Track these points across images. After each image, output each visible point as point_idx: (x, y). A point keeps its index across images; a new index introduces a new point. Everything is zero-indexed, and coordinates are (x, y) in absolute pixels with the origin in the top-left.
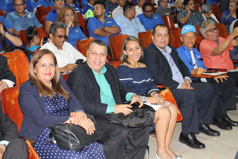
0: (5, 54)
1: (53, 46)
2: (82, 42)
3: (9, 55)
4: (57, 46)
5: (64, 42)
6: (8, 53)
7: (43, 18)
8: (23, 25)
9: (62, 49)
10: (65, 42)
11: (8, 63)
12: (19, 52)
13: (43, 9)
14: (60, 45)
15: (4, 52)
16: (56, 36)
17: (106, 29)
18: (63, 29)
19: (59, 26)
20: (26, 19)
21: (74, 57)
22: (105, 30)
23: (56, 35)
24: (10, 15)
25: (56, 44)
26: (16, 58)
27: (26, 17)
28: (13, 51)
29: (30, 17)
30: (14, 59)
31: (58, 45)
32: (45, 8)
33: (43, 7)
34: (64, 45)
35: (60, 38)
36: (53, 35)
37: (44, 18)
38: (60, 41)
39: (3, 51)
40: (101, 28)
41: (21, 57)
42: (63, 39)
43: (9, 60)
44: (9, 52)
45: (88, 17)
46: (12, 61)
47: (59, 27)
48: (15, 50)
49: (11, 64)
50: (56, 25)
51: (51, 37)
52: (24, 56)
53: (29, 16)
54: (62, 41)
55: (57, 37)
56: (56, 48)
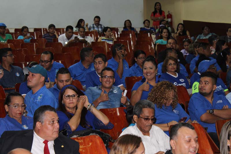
0: (77, 139)
1: (137, 131)
3: (82, 140)
5: (151, 126)
6: (81, 138)
10: (153, 126)
11: (80, 150)
12: (95, 137)
14: (147, 129)
15: (78, 136)
18: (150, 109)
20: (110, 95)
21: (165, 146)
22: (214, 114)
23: (142, 117)
26: (90, 144)
27: (112, 92)
28: (88, 135)
29: (116, 92)
30: (88, 146)
32: (136, 78)
33: (134, 78)
34: (151, 130)
35: (147, 121)
36: (138, 117)
38: (147, 124)
39: (76, 135)
40: (208, 111)
41: (96, 143)
42: (150, 122)
43: (81, 147)
44: (83, 136)
45: (194, 91)
46: (85, 148)
47: (146, 106)
48: (91, 134)
49: (84, 151)
50: (141, 104)
51: (136, 119)
52: (101, 143)
54: (149, 124)
55: (143, 120)
56: (141, 133)
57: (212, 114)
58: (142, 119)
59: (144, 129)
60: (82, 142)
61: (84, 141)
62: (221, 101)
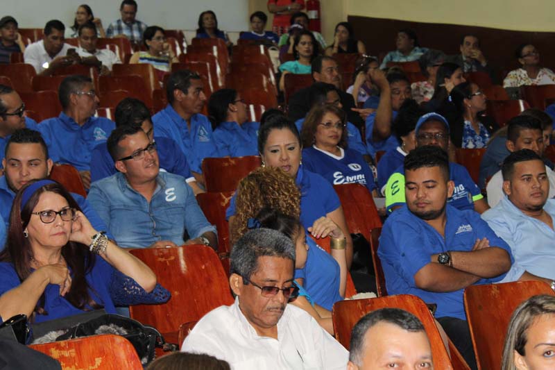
0: (58, 347)
1: (239, 322)
2: (359, 304)
3: (73, 350)
4: (258, 321)
5: (283, 309)
6: (70, 344)
7: (224, 201)
8: (145, 231)
9: (274, 335)
12: (113, 341)
13: (226, 164)
14: (269, 319)
15: (61, 333)
16: (254, 285)
17: (457, 260)
18: (281, 258)
19: (269, 246)
20: (156, 208)
22: (451, 267)
23: (255, 281)
24: (100, 191)
25: (252, 317)
26: (98, 361)
27: (161, 197)
29: (174, 198)
30: (91, 368)
31: (261, 321)
32: (233, 162)
33: (227, 160)
35: (270, 295)
36: (243, 280)
37: (227, 200)
38: (270, 305)
39: (57, 330)
40: (435, 259)
41: (116, 359)
42: (280, 296)
45: (390, 200)
47: (269, 250)
48: (102, 327)
50: (256, 243)
51: (237, 285)
52: (130, 358)
53: (171, 194)
54: (277, 304)
56: (252, 331)
57: (446, 265)
58: (256, 288)
59: (260, 317)
60: (74, 354)
61: (79, 352)
62: (468, 228)
